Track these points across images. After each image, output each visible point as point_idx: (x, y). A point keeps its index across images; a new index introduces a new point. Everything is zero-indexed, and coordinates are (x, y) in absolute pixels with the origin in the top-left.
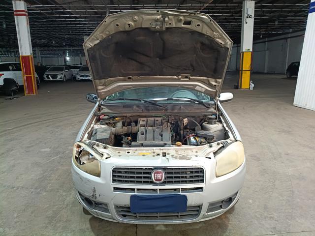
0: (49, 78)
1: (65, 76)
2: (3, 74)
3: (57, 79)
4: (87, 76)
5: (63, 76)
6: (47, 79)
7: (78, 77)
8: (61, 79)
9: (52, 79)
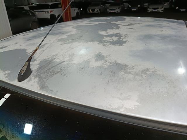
0: (89, 11)
1: (100, 10)
2: (53, 11)
3: (95, 12)
4: (114, 10)
5: (98, 10)
6: (89, 12)
7: (108, 10)
8: (97, 12)
9: (91, 12)
